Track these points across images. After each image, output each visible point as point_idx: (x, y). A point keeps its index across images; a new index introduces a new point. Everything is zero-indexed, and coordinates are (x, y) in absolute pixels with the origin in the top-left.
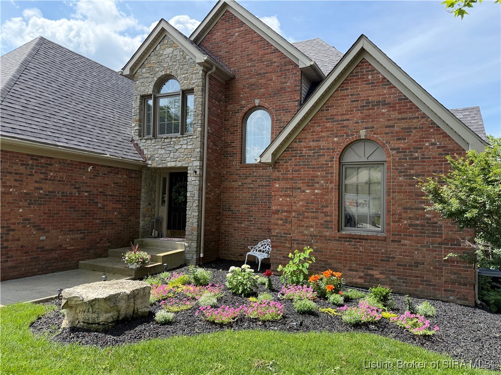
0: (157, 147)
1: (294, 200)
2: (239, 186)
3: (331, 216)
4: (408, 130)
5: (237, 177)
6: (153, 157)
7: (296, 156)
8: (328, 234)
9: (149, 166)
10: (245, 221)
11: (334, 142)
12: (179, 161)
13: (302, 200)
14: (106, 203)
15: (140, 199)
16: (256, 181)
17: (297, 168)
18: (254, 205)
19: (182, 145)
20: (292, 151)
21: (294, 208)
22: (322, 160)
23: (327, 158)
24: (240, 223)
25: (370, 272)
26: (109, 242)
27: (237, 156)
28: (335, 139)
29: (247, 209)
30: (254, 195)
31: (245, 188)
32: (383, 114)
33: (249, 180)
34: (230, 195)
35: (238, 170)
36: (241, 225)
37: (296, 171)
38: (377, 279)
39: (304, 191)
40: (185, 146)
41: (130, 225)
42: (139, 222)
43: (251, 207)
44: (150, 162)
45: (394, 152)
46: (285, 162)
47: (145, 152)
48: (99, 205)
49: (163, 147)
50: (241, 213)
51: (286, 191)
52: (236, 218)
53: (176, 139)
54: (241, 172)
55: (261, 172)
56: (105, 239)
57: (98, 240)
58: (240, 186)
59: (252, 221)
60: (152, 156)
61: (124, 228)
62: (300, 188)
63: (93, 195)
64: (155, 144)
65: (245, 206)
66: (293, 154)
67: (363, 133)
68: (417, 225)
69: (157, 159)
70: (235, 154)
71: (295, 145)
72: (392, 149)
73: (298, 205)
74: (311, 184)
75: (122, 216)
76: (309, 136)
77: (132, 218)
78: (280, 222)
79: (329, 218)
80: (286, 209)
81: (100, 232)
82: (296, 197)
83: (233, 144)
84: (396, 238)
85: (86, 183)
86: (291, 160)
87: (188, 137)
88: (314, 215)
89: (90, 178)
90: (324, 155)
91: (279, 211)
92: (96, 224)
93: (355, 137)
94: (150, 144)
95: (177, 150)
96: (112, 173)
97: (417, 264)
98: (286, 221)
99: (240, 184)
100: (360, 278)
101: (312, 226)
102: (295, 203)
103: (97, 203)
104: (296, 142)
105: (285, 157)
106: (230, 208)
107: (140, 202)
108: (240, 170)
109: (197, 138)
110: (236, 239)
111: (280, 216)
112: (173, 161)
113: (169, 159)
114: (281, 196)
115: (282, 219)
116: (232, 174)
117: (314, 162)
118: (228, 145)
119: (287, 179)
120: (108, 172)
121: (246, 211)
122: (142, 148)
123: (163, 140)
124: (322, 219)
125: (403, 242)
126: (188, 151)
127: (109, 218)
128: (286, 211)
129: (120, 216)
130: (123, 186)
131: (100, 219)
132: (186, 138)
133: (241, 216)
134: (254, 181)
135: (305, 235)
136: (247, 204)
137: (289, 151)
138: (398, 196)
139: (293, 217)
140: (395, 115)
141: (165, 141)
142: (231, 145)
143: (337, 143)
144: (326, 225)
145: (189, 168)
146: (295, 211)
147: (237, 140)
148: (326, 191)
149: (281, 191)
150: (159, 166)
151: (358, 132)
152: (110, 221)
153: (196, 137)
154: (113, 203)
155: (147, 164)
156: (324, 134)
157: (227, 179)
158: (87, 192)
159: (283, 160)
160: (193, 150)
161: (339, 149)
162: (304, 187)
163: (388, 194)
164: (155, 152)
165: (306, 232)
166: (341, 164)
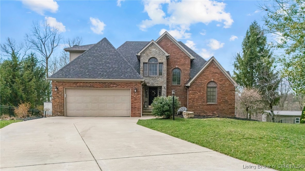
0: (150, 80)
1: (195, 96)
4: (222, 80)
5: (170, 89)
7: (196, 84)
8: (204, 104)
11: (205, 81)
12: (159, 84)
13: (198, 96)
17: (196, 87)
23: (204, 85)
25: (214, 112)
27: (170, 82)
32: (217, 75)
38: (215, 114)
40: (161, 80)
45: (219, 85)
47: (146, 81)
49: (153, 80)
60: (148, 82)
62: (197, 93)
67: (212, 80)
68: (224, 101)
69: (150, 83)
71: (196, 81)
72: (219, 84)
74: (200, 92)
76: (199, 79)
78: (192, 102)
79: (204, 100)
80: (193, 98)
84: (219, 104)
86: (194, 85)
88: (201, 99)
95: (158, 81)
97: (224, 110)
100: (212, 114)
101: (200, 102)
109: (165, 77)
111: (191, 100)
113: (155, 84)
114: (192, 95)
117: (201, 86)
119: (193, 90)
124: (203, 100)
125: (221, 105)
132: (161, 77)
135: (198, 105)
138: (220, 95)
140: (219, 76)
143: (206, 82)
144: (204, 102)
145: (162, 86)
146: (195, 99)
147: (170, 77)
148: (203, 93)
150: (151, 86)
151: (211, 79)
156: (203, 79)
159: (192, 85)
160: (164, 81)
161: (207, 83)
162: (198, 92)
163: (218, 94)
164: (150, 81)
165: (199, 104)
166: (207, 87)
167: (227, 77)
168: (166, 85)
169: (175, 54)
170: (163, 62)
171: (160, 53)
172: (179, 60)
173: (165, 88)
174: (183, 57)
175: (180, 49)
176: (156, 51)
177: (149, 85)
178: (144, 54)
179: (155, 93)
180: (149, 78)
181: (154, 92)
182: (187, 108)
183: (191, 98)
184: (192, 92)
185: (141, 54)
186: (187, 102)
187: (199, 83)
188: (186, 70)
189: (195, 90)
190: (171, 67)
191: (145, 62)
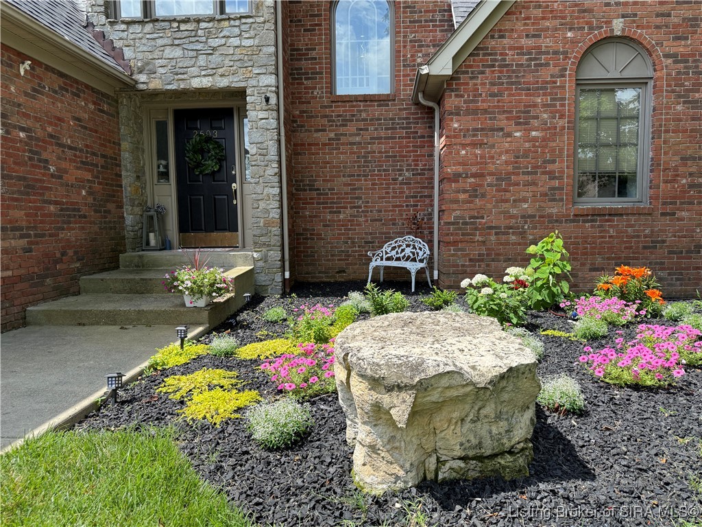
0: (160, 42)
1: (489, 153)
2: (329, 139)
3: (561, 178)
5: (325, 121)
6: (150, 67)
7: (493, 66)
8: (555, 211)
9: (141, 87)
10: (346, 208)
11: (565, 42)
12: (221, 76)
13: (507, 152)
14: (64, 165)
15: (119, 166)
16: (367, 130)
17: (495, 89)
18: (364, 176)
19: (229, 37)
20: (484, 55)
21: (492, 168)
22: (546, 74)
23: (553, 70)
24: (335, 212)
26: (79, 260)
27: (322, 78)
28: (569, 34)
29: (350, 185)
30: (363, 157)
31: (343, 144)
33: (351, 128)
34: (310, 158)
35: (326, 107)
36: (338, 216)
37: (493, 95)
39: (509, 135)
40: (236, 42)
41: (110, 222)
42: (123, 217)
43: (357, 180)
44: (142, 78)
45: (670, 61)
46: (472, 78)
47: (128, 53)
48: (52, 169)
49: (177, 42)
50: (336, 194)
51: (474, 135)
52: (327, 203)
53: (210, 25)
54: (333, 111)
55: (377, 111)
56: (70, 252)
57: (58, 255)
58: (333, 139)
59: (360, 207)
60: (148, 64)
61: (100, 229)
62: (502, 129)
63: (37, 139)
64: (156, 35)
65: (344, 179)
66: (487, 61)
67: (618, 26)
69: (162, 70)
70: (317, 73)
72: (667, 56)
73: (498, 162)
74: (523, 119)
75: (94, 199)
76: (519, 26)
77: (111, 206)
78: (462, 196)
79: (556, 183)
80: (474, 169)
81: (61, 236)
82: (493, 146)
83: (313, 54)
84: (668, 209)
85: (19, 105)
86: (483, 73)
87: (244, 20)
88: (529, 178)
89: (26, 94)
90: (547, 65)
91: (460, 175)
92: (50, 215)
93: (603, 32)
94: (140, 35)
95: (214, 49)
96: (67, 91)
98: (474, 193)
99: (332, 135)
101: (525, 200)
102: (492, 158)
103: (46, 161)
104: (493, 37)
105: (471, 66)
106: (314, 185)
107: (120, 171)
108: (331, 107)
109: (264, 22)
110: (329, 243)
111: (461, 184)
112: (205, 76)
113: (194, 71)
114: (464, 146)
115: (465, 191)
116: (312, 117)
117: (530, 78)
118: (300, 55)
119: (475, 112)
120: (61, 88)
121: (348, 189)
122: (118, 44)
123: (175, 25)
124: (544, 184)
125: (679, 214)
126: (244, 52)
127: (73, 204)
128: (474, 175)
129: (90, 200)
130: (91, 130)
131: (56, 203)
132: (237, 23)
133: (337, 198)
134: (361, 129)
135: (511, 217)
136: (349, 176)
137: (478, 55)
138: (673, 138)
139: (489, 185)
141: (181, 29)
142: (307, 54)
143: (574, 42)
144: (552, 195)
145: (249, 91)
146: (491, 174)
147: (321, 44)
148: (551, 133)
149: (464, 136)
150: (169, 87)
151: (609, 23)
152: (74, 210)
153: (262, 19)
154: (78, 168)
155: (136, 82)
156: (547, 24)
157: (302, 126)
158: (23, 129)
159: (467, 72)
160: (258, 48)
161: (576, 54)
162: (509, 126)
163: (656, 134)
164: (156, 54)
165: (514, 211)
166: (579, 83)
168: (274, 80)
173: (267, 99)
177: (155, 84)
180: (149, 27)
182: (430, 243)
183: (460, 169)
184: (470, 122)
186: (432, 206)
187: (520, 50)
189: (485, 111)
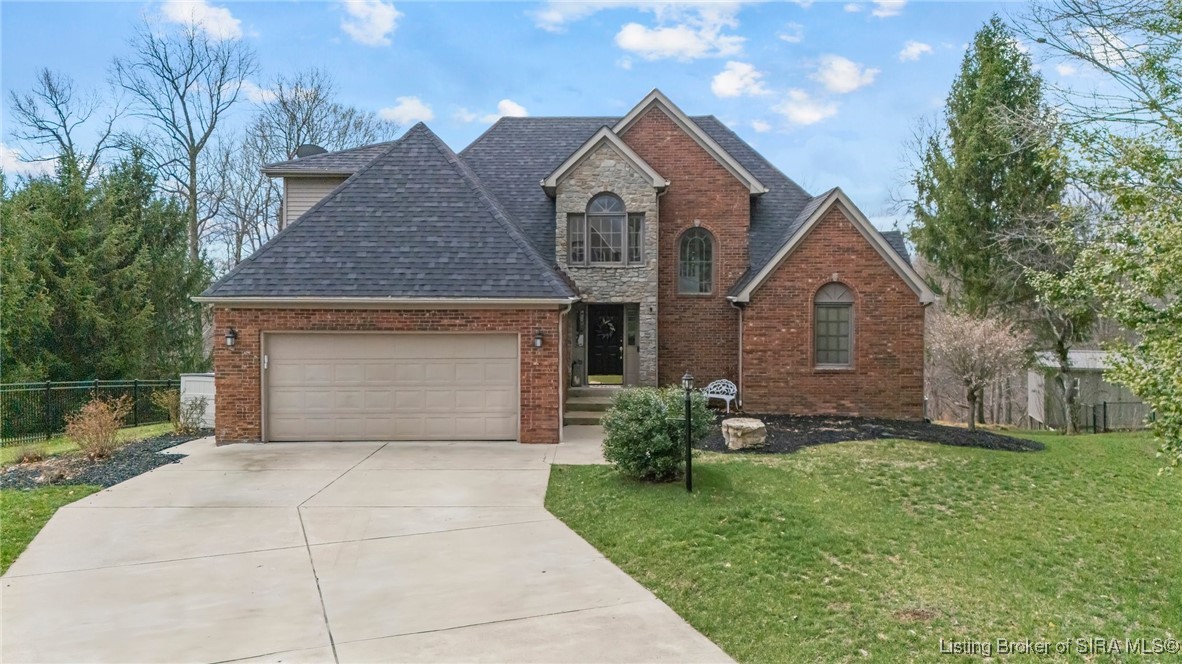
0: (595, 278)
1: (769, 339)
2: (675, 320)
3: (806, 353)
4: (873, 277)
5: (673, 309)
6: (590, 291)
7: (771, 295)
8: (803, 370)
10: (685, 360)
11: (808, 284)
12: (628, 296)
13: (778, 339)
17: (771, 307)
18: (696, 341)
19: (632, 277)
20: (766, 289)
21: (771, 347)
22: (797, 300)
23: (802, 297)
25: (843, 402)
27: (672, 284)
28: (810, 280)
29: (687, 346)
30: (696, 330)
31: (683, 322)
32: (853, 260)
35: (674, 301)
37: (770, 310)
38: (848, 408)
39: (779, 330)
40: (635, 279)
43: (692, 344)
45: (862, 295)
46: (759, 303)
49: (604, 279)
51: (761, 330)
54: (678, 303)
60: (588, 289)
62: (775, 327)
64: (593, 275)
65: (684, 343)
66: (769, 292)
67: (835, 277)
68: (881, 359)
69: (595, 293)
70: (669, 282)
71: (770, 284)
72: (860, 292)
73: (773, 344)
74: (787, 322)
76: (784, 276)
78: (755, 362)
79: (804, 356)
80: (761, 348)
82: (771, 336)
83: (668, 270)
84: (863, 371)
86: (766, 298)
87: (640, 269)
88: (790, 353)
90: (798, 295)
91: (753, 350)
93: (827, 280)
94: (584, 275)
97: (880, 391)
98: (761, 360)
100: (834, 408)
101: (787, 364)
102: (771, 342)
104: (770, 281)
105: (759, 295)
106: (669, 347)
108: (677, 301)
109: (652, 270)
111: (754, 355)
112: (618, 296)
113: (613, 293)
114: (756, 336)
115: (756, 359)
116: (666, 306)
117: (790, 302)
119: (761, 318)
122: (572, 279)
124: (798, 356)
126: (639, 285)
128: (761, 351)
132: (637, 270)
135: (781, 373)
136: (687, 341)
137: (763, 289)
138: (865, 335)
139: (769, 356)
140: (863, 262)
142: (664, 270)
143: (812, 284)
144: (802, 363)
145: (641, 305)
146: (770, 350)
147: (672, 265)
148: (801, 330)
149: (756, 330)
151: (830, 275)
153: (651, 268)
156: (798, 275)
159: (757, 298)
160: (647, 284)
161: (814, 290)
162: (779, 326)
163: (857, 332)
164: (593, 284)
165: (782, 370)
166: (815, 304)
167: (893, 266)
168: (654, 299)
169: (689, 173)
170: (644, 210)
171: (632, 175)
172: (704, 199)
173: (651, 309)
174: (723, 185)
175: (710, 157)
176: (618, 167)
177: (592, 300)
178: (572, 182)
179: (613, 329)
180: (589, 271)
181: (611, 325)
182: (737, 383)
183: (754, 347)
184: (759, 323)
185: (557, 180)
186: (738, 360)
187: (785, 288)
188: (734, 236)
189: (766, 318)
190: (673, 227)
191: (575, 210)
